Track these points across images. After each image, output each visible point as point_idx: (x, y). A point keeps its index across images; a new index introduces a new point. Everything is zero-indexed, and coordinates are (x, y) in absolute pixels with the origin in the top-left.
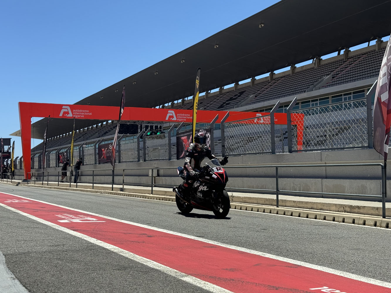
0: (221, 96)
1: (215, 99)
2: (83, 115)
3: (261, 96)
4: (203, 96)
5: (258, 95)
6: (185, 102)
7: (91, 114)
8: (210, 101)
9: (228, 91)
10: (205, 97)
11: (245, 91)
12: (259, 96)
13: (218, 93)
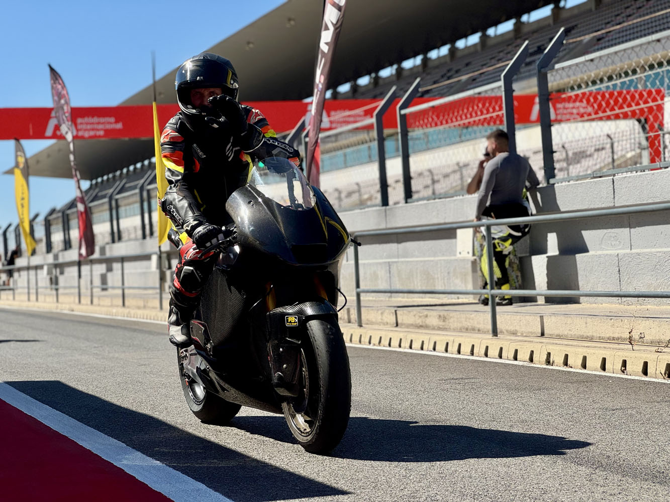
0: (519, 41)
1: (502, 51)
2: (102, 129)
3: (610, 38)
4: (475, 45)
5: (604, 35)
6: (430, 64)
7: (119, 126)
8: (490, 57)
9: (534, 27)
10: (479, 48)
11: (576, 26)
12: (607, 39)
13: (512, 35)
